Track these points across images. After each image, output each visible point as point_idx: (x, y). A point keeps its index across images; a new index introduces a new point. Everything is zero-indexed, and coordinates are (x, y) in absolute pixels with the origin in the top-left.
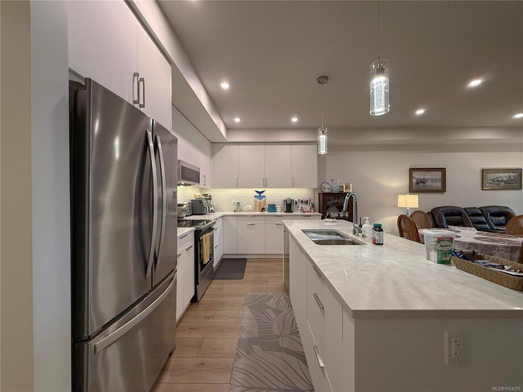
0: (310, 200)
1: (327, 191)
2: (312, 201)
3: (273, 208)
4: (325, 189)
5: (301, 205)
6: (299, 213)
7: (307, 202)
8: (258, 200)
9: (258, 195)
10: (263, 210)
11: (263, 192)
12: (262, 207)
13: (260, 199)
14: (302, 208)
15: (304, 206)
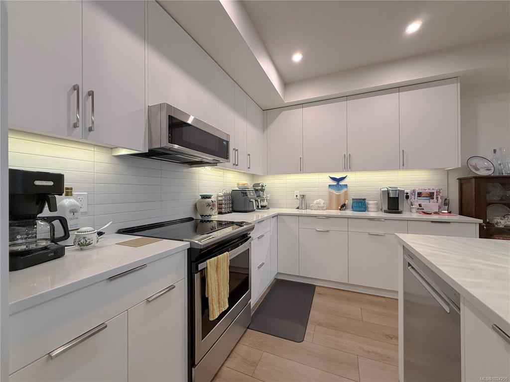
0: (438, 193)
1: (483, 173)
2: (444, 194)
3: (361, 204)
4: (477, 169)
5: (416, 201)
6: (415, 215)
7: (431, 196)
8: (335, 192)
9: (335, 183)
10: (343, 207)
11: (343, 179)
12: (342, 204)
13: (339, 190)
14: (420, 205)
15: (424, 202)
